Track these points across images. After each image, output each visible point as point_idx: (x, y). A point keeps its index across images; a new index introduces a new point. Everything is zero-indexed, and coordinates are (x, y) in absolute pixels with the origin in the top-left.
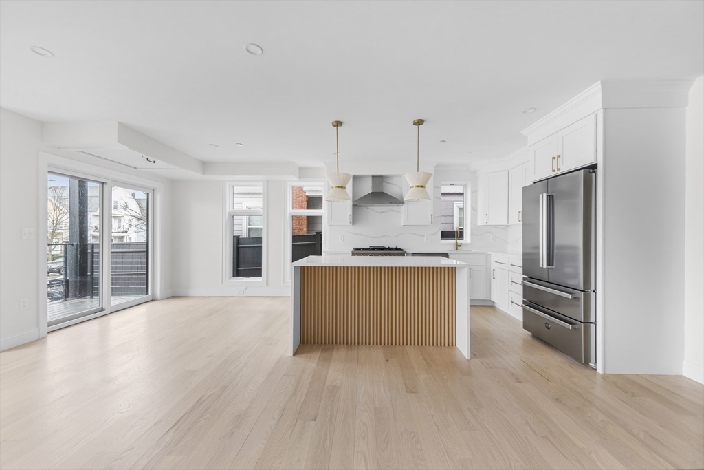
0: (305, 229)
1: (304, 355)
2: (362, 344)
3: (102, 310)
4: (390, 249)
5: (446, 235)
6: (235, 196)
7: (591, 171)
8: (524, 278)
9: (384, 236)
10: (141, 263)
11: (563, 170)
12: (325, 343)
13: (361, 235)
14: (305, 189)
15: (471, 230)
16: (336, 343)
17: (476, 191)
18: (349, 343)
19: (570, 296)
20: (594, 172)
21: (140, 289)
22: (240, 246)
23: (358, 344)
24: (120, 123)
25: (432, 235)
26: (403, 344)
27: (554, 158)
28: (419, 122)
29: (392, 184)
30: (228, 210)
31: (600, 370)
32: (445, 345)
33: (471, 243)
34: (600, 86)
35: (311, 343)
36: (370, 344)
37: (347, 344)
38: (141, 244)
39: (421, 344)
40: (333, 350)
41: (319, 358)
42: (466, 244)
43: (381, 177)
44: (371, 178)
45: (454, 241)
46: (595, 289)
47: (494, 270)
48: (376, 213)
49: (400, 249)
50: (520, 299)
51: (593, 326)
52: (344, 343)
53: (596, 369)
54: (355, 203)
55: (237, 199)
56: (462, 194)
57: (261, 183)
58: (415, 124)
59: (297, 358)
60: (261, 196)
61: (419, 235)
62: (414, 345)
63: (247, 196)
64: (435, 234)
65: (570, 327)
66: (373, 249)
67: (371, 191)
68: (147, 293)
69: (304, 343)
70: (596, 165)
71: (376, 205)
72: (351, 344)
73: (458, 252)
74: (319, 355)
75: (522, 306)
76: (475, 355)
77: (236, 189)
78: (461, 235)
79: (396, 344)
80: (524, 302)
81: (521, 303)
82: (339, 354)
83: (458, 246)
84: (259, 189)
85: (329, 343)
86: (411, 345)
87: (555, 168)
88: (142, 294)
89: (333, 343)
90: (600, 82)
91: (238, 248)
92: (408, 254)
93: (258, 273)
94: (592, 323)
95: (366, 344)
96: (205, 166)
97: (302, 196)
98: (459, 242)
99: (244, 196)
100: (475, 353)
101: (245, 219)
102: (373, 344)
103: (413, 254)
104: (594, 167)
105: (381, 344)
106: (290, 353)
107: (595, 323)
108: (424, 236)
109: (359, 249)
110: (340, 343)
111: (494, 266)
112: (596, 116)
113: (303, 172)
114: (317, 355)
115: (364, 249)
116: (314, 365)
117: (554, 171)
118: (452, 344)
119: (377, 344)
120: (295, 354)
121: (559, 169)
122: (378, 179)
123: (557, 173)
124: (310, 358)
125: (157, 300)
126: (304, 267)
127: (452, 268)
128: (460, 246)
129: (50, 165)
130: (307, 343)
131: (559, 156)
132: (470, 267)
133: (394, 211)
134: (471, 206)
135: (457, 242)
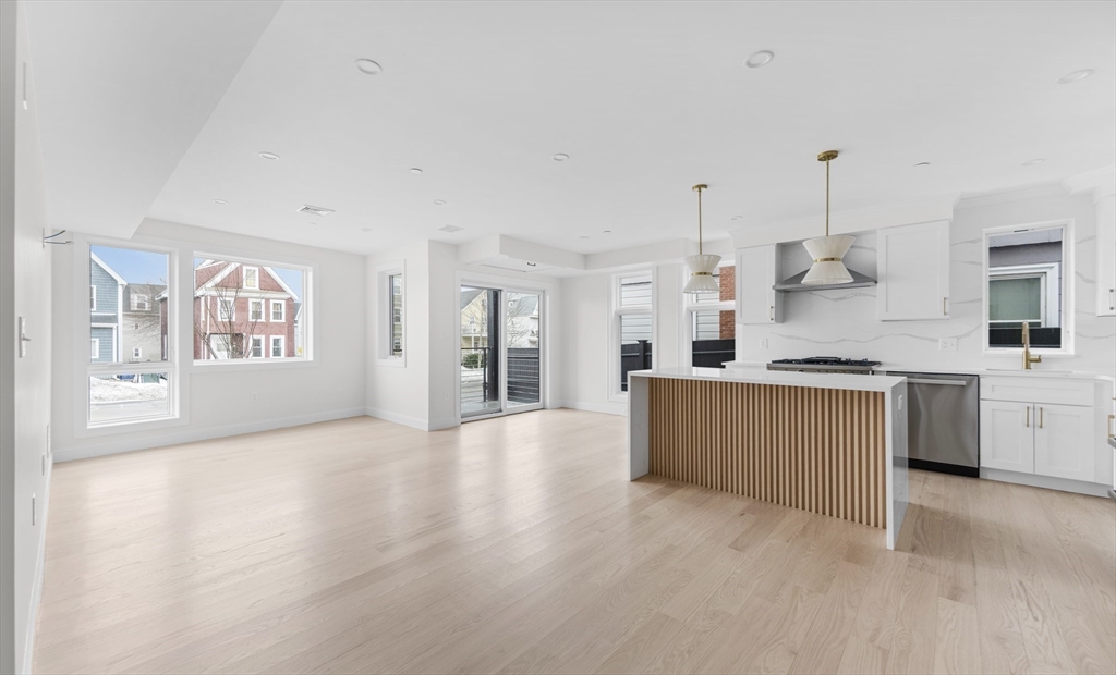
1: (647, 485)
2: (727, 490)
3: (501, 411)
4: (847, 362)
9: (844, 340)
12: (678, 479)
13: (798, 338)
15: (1077, 325)
17: (1094, 237)
18: (709, 486)
21: (533, 396)
23: (721, 489)
24: (501, 235)
25: (958, 338)
26: (790, 506)
28: (830, 156)
29: (861, 247)
30: (615, 307)
32: (868, 524)
33: (1076, 356)
35: (661, 475)
36: (738, 493)
39: (822, 511)
40: (683, 487)
41: (656, 492)
45: (1019, 351)
48: (825, 301)
55: (626, 292)
57: (650, 272)
58: (820, 160)
59: (634, 485)
60: (649, 286)
61: (925, 338)
64: (971, 333)
68: (539, 401)
69: (653, 473)
73: (1030, 373)
74: (659, 488)
79: (778, 502)
82: (686, 493)
83: (1031, 361)
85: (682, 480)
86: (803, 509)
88: (533, 402)
89: (687, 481)
91: (645, 357)
95: (732, 492)
96: (587, 259)
102: (743, 494)
105: (754, 497)
108: (937, 341)
110: (697, 483)
116: (645, 495)
119: (748, 495)
120: (635, 481)
124: (647, 489)
125: (547, 409)
126: (652, 378)
128: (1039, 360)
129: (462, 280)
130: (657, 474)
132: (1041, 406)
133: (864, 295)
134: (1077, 273)
135: (1027, 352)
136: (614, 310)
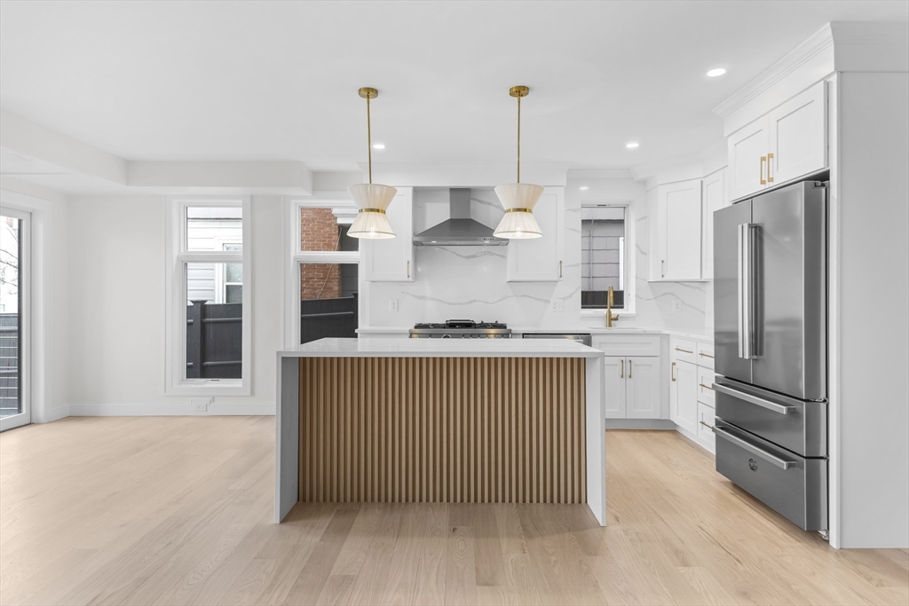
0: (336, 288)
2: (414, 500)
5: (591, 299)
6: (190, 224)
7: (819, 183)
8: (716, 377)
9: (475, 301)
10: (8, 353)
11: (778, 181)
12: (345, 500)
13: (431, 299)
14: (334, 211)
15: (637, 289)
16: (366, 500)
18: (390, 500)
19: (783, 410)
20: (823, 185)
21: (7, 403)
22: (208, 319)
23: (407, 500)
25: (564, 299)
26: (490, 501)
27: (763, 159)
28: (520, 91)
29: (489, 203)
30: (176, 252)
31: (834, 543)
32: (566, 502)
33: (637, 316)
34: (829, 32)
35: (318, 500)
36: (428, 500)
37: (386, 501)
38: (7, 317)
39: (523, 500)
40: (358, 511)
41: (328, 528)
42: (626, 317)
43: (467, 190)
44: (448, 193)
45: (605, 311)
46: (827, 396)
47: (674, 364)
48: (456, 258)
49: (503, 326)
50: (711, 417)
51: (823, 462)
52: (379, 500)
53: (828, 541)
54: (417, 239)
55: (197, 230)
56: (621, 222)
57: (241, 201)
58: (511, 94)
59: (287, 527)
60: (240, 224)
61: (541, 300)
62: (510, 501)
63: (225, 224)
64: (570, 296)
65: (784, 464)
66: (452, 325)
67: (449, 218)
68: (20, 410)
69: (304, 500)
70: (828, 173)
71: (458, 243)
72: (393, 500)
73: (612, 330)
74: (329, 520)
75: (714, 430)
76: (617, 519)
77: (193, 212)
78: (619, 299)
79: (476, 501)
80: (718, 423)
81: (713, 424)
82: (367, 519)
83: (611, 320)
84: (238, 212)
85: (352, 500)
86: (503, 501)
87: (765, 178)
88: (8, 412)
89: (359, 500)
90: (829, 24)
91: (203, 325)
92: (516, 335)
93: (234, 371)
94: (822, 458)
95: (421, 500)
96: (130, 168)
97: (330, 225)
98: (615, 312)
99: (217, 224)
100: (618, 515)
101: (219, 269)
102: (434, 500)
103: (524, 335)
104: (824, 177)
105: (448, 500)
106: (276, 519)
107: (827, 458)
108: (548, 301)
109: (426, 326)
110: (373, 500)
111: (674, 356)
112: (827, 86)
113: (319, 180)
114: (325, 521)
115: (436, 326)
116: (317, 539)
117: (763, 182)
118: (580, 500)
119: (441, 500)
120: (284, 520)
121: (771, 180)
122: (461, 195)
123: (769, 186)
124: (312, 527)
125: (38, 424)
126: (305, 359)
127: (579, 359)
128: (616, 319)
130: (311, 500)
131: (771, 156)
132: (630, 358)
133: (493, 254)
134: (637, 246)
135: (610, 312)
136: (176, 253)
